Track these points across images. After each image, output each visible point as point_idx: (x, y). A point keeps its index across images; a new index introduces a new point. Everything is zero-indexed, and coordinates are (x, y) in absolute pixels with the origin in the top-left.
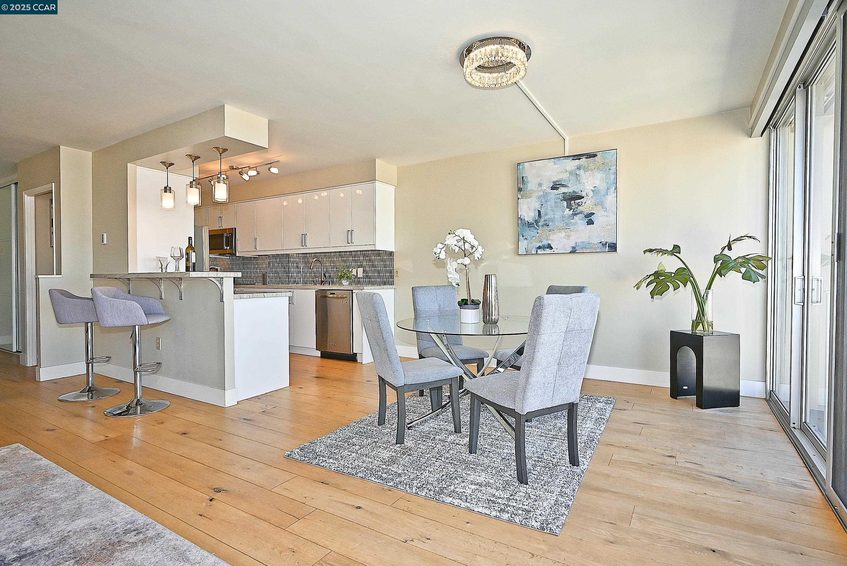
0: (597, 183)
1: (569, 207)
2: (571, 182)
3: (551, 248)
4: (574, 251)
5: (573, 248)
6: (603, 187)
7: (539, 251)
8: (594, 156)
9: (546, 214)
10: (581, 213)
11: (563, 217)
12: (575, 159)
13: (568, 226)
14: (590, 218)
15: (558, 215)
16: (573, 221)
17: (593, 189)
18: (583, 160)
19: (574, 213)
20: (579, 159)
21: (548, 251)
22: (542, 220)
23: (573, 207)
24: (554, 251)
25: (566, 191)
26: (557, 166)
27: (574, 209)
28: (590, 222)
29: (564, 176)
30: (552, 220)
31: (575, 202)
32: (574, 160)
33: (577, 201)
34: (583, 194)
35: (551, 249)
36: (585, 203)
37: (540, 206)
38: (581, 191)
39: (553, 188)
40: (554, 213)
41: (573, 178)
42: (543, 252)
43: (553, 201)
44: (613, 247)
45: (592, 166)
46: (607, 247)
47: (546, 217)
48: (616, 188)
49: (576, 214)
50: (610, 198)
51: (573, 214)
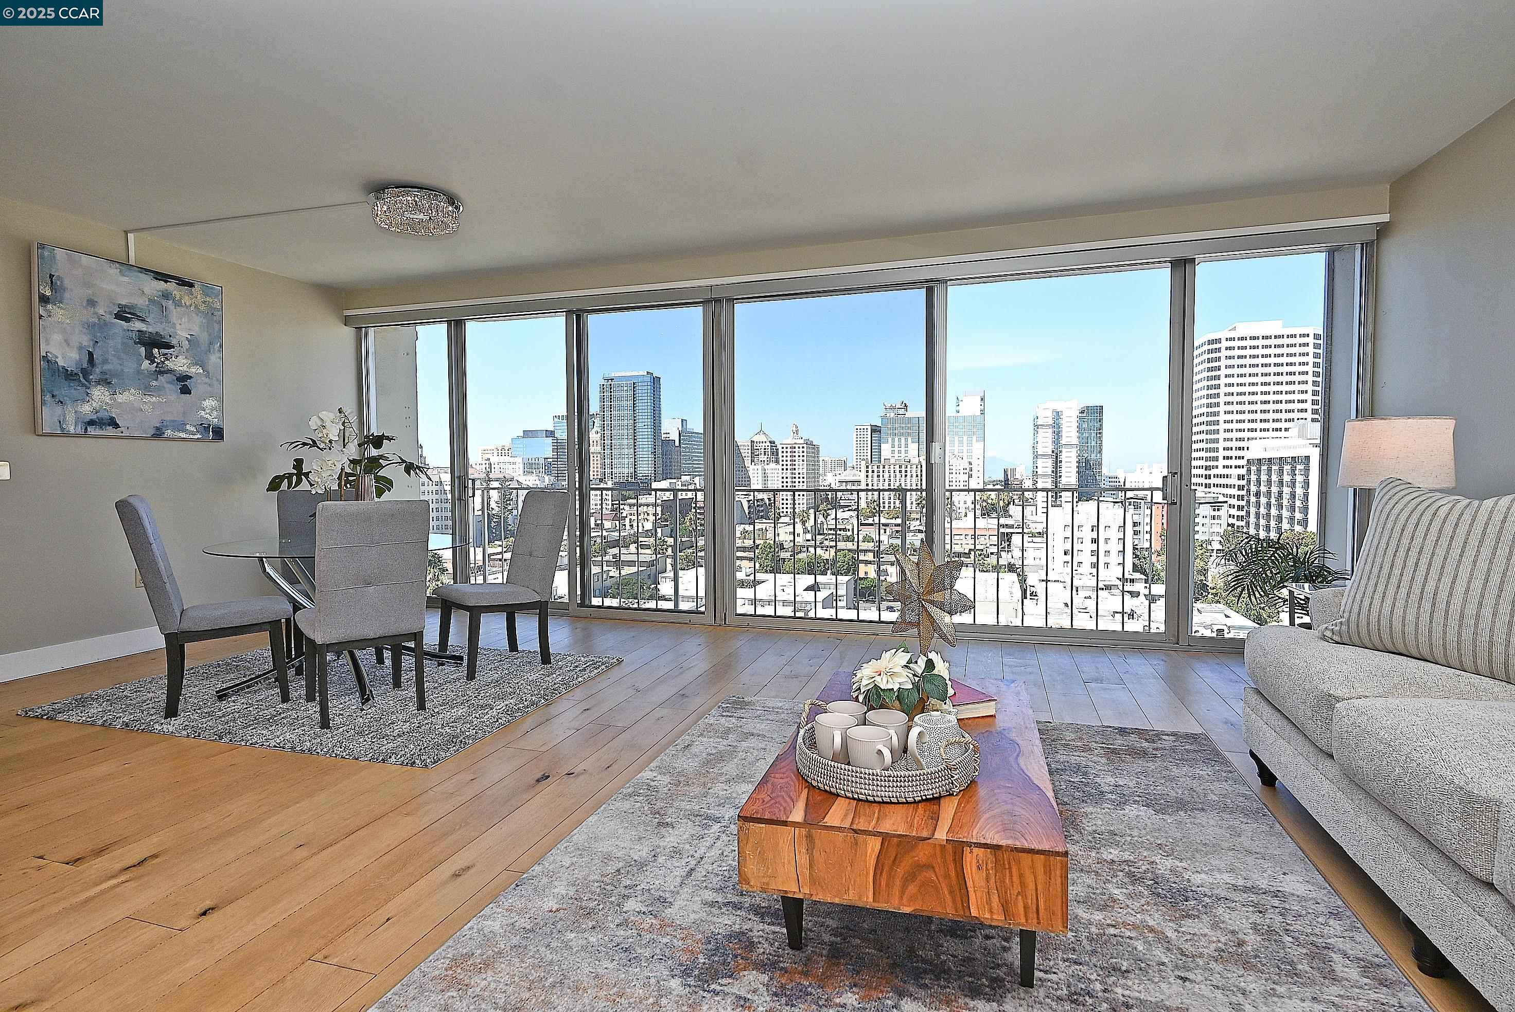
0: (196, 330)
1: (150, 357)
2: (152, 315)
3: (117, 426)
4: (158, 434)
5: (158, 429)
6: (204, 338)
7: (91, 430)
8: (191, 285)
9: (105, 361)
10: (170, 371)
11: (139, 372)
12: (160, 280)
13: (149, 392)
14: (186, 383)
15: (129, 367)
16: (154, 383)
17: (189, 337)
18: (171, 286)
19: (158, 369)
20: (166, 282)
21: (110, 431)
22: (98, 370)
23: (156, 360)
24: (122, 432)
25: (145, 329)
26: (126, 279)
27: (158, 364)
28: (186, 391)
29: (140, 302)
30: (119, 375)
31: (159, 351)
32: (157, 279)
33: (163, 351)
34: (174, 342)
35: (116, 429)
36: (177, 356)
37: (91, 343)
38: (170, 336)
39: (118, 316)
40: (120, 362)
41: (155, 309)
42: (98, 432)
43: (119, 340)
44: (218, 433)
45: (186, 300)
46: (211, 433)
47: (106, 367)
48: (221, 346)
49: (161, 373)
50: (213, 359)
51: (156, 370)
